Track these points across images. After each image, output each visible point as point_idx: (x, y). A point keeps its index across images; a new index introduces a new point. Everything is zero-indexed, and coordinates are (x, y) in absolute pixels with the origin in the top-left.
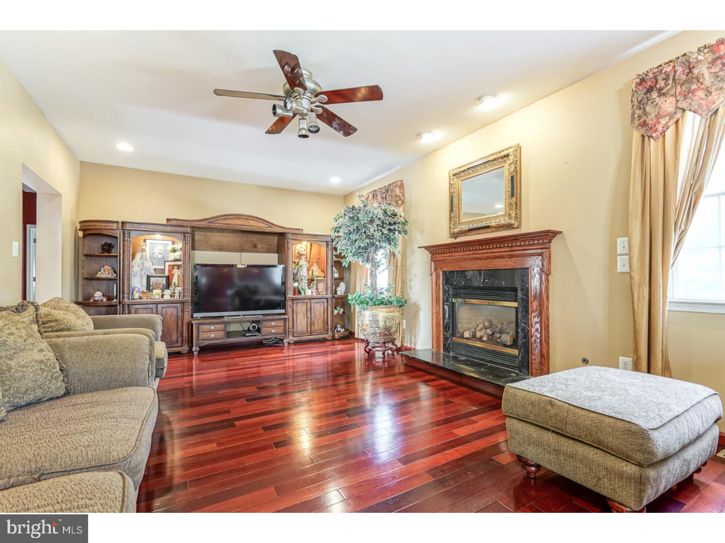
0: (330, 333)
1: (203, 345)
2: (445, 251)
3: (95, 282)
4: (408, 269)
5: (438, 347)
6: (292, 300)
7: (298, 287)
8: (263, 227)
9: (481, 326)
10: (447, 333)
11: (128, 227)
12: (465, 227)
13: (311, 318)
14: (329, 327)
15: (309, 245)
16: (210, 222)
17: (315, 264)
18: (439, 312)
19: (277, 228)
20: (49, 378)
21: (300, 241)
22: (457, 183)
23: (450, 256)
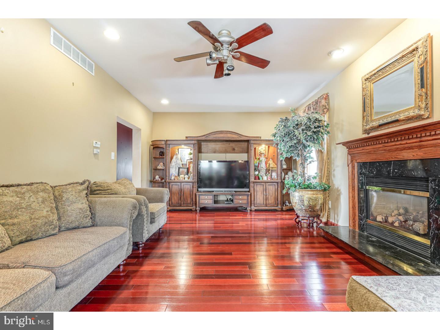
0: (279, 206)
1: (201, 207)
2: (359, 146)
3: (157, 171)
4: (332, 161)
5: (354, 226)
6: (254, 182)
7: (258, 174)
8: (236, 137)
9: (396, 212)
10: (362, 215)
11: (168, 143)
12: (375, 124)
13: (266, 195)
14: (279, 202)
15: (267, 147)
16: (206, 137)
17: (271, 159)
18: (355, 196)
19: (244, 137)
20: (83, 217)
21: (260, 144)
22: (369, 86)
23: (363, 150)
